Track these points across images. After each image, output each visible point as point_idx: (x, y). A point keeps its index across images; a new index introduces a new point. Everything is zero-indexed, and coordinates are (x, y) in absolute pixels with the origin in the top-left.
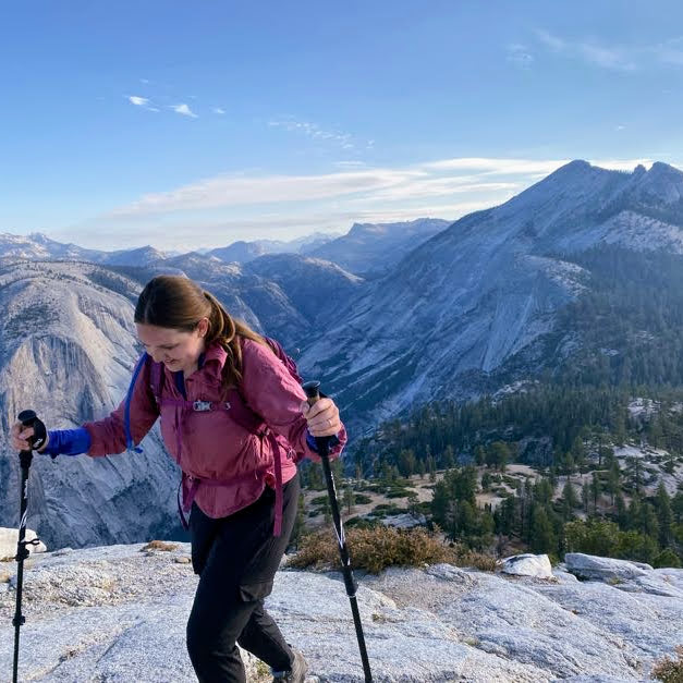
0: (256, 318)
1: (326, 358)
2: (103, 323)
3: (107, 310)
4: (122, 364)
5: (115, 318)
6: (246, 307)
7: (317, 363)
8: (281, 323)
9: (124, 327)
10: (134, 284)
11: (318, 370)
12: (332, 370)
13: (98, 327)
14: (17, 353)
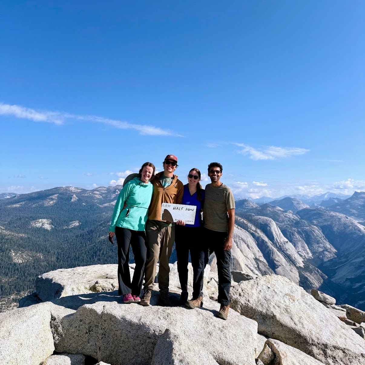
0: (306, 245)
1: (353, 277)
2: (240, 245)
3: (242, 239)
4: (249, 268)
5: (245, 243)
6: (301, 239)
7: (347, 279)
8: (321, 250)
9: (249, 248)
10: (250, 225)
11: (348, 284)
12: (358, 285)
13: (238, 248)
14: (213, 261)
